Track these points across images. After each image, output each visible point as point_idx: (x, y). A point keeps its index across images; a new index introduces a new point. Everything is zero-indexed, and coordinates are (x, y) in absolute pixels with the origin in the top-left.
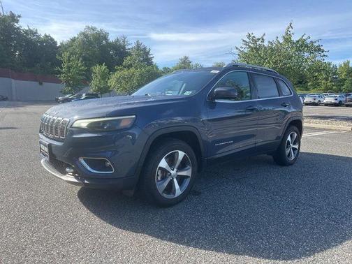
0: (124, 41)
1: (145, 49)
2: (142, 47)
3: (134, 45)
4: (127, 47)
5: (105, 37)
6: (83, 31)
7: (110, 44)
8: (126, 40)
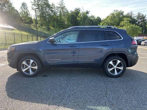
0: (131, 14)
1: (143, 16)
2: (141, 15)
3: (136, 15)
4: (132, 16)
5: (122, 13)
6: (112, 13)
7: (124, 16)
8: (132, 13)
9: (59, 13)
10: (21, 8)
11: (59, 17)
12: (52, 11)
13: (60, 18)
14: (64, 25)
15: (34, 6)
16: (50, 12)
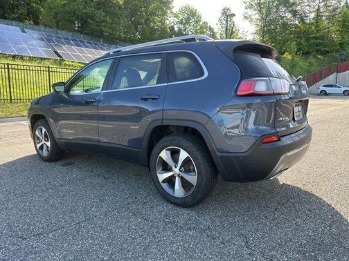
9: (313, 15)
10: (220, 20)
11: (312, 24)
12: (294, 13)
13: (317, 26)
14: (325, 46)
15: (249, 10)
16: (289, 16)
